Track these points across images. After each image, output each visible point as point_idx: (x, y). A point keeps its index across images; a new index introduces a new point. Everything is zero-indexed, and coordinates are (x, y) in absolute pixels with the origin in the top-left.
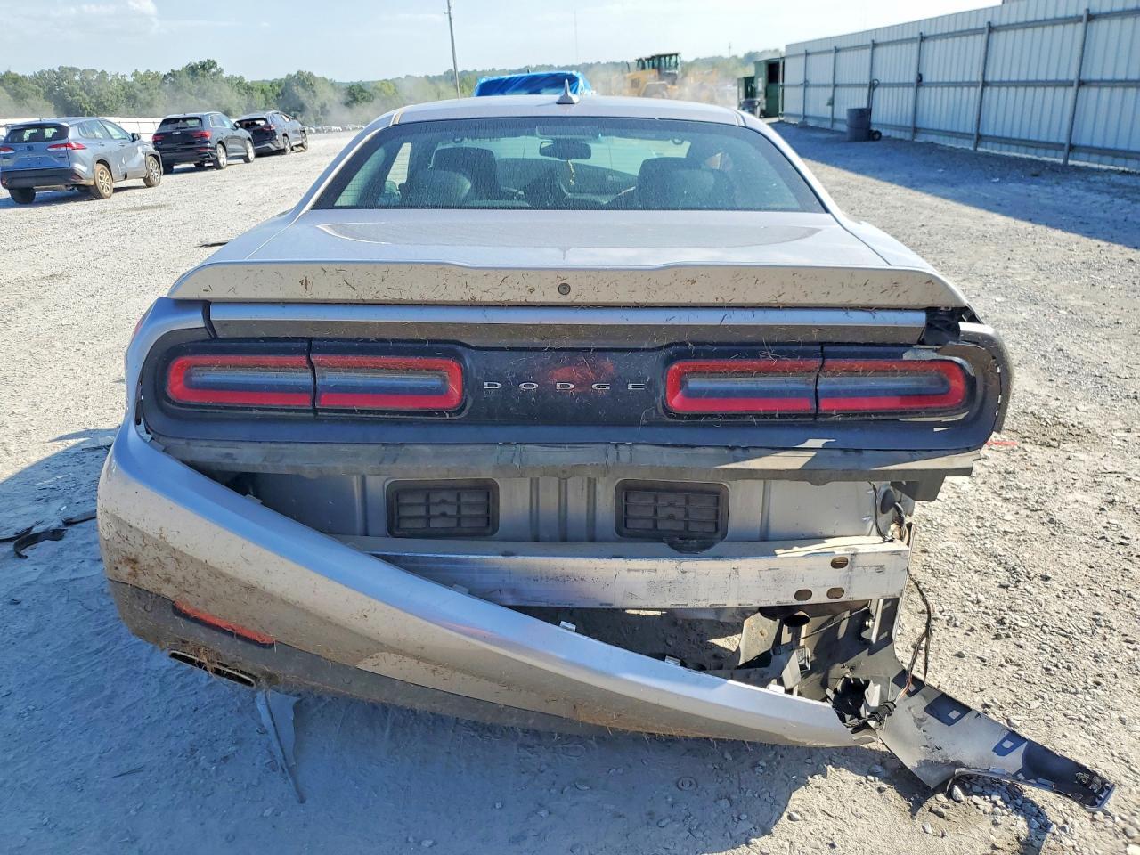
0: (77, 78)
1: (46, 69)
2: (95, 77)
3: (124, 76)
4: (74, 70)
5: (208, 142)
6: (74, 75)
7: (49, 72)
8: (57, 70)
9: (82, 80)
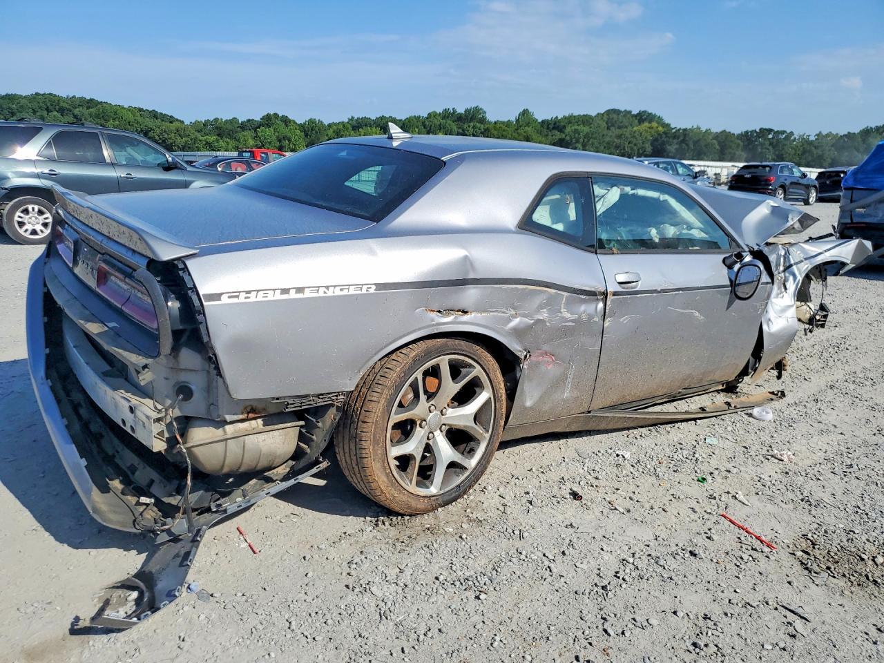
0: (770, 136)
1: (750, 129)
2: (784, 136)
3: (809, 136)
4: (770, 131)
5: (770, 185)
6: (769, 134)
7: (752, 132)
8: (758, 130)
9: (773, 138)
